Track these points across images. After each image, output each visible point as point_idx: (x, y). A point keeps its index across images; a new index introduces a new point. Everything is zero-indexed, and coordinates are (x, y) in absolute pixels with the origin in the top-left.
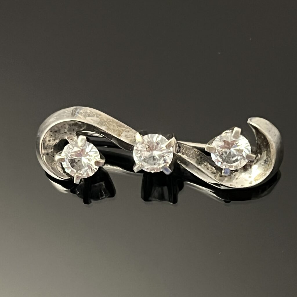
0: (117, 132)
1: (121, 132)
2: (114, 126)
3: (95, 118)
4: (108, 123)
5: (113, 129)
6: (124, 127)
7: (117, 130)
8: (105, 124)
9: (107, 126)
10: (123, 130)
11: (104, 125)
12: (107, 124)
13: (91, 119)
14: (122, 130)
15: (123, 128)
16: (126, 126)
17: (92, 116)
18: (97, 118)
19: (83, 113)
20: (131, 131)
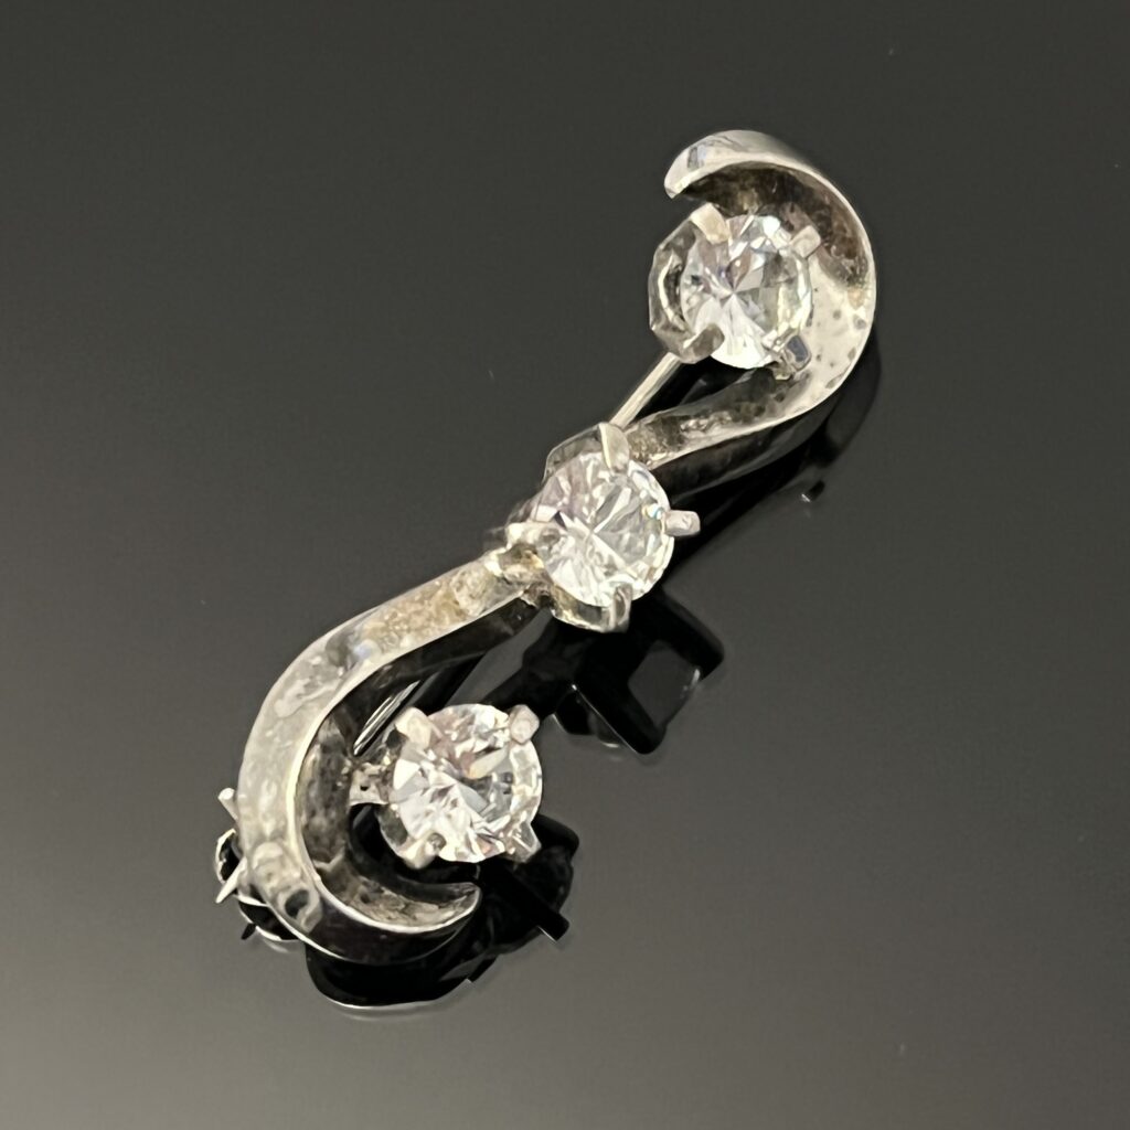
0: (444, 612)
1: (453, 604)
2: (418, 613)
4: (398, 623)
6: (439, 588)
8: (396, 632)
9: (409, 631)
10: (448, 595)
11: (400, 638)
12: (397, 628)
14: (445, 596)
15: (440, 593)
16: (436, 582)
19: (311, 677)
20: (463, 574)
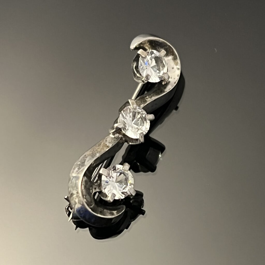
0: (104, 147)
1: (106, 145)
2: (99, 149)
3: (87, 159)
5: (101, 149)
7: (103, 147)
8: (95, 153)
9: (97, 152)
13: (88, 161)
14: (103, 144)
16: (101, 141)
17: (85, 161)
18: (88, 158)
19: (79, 167)
20: (106, 139)
